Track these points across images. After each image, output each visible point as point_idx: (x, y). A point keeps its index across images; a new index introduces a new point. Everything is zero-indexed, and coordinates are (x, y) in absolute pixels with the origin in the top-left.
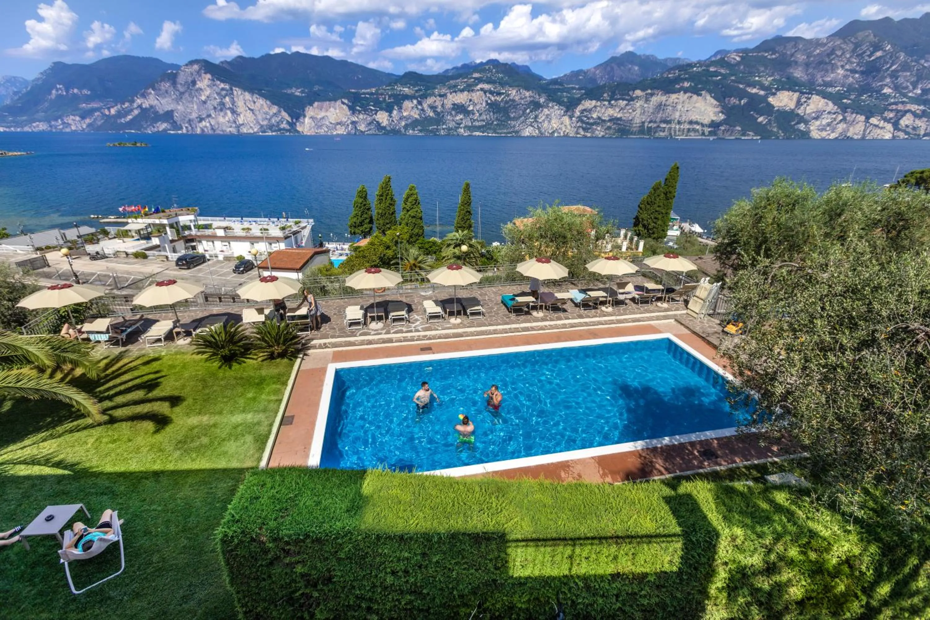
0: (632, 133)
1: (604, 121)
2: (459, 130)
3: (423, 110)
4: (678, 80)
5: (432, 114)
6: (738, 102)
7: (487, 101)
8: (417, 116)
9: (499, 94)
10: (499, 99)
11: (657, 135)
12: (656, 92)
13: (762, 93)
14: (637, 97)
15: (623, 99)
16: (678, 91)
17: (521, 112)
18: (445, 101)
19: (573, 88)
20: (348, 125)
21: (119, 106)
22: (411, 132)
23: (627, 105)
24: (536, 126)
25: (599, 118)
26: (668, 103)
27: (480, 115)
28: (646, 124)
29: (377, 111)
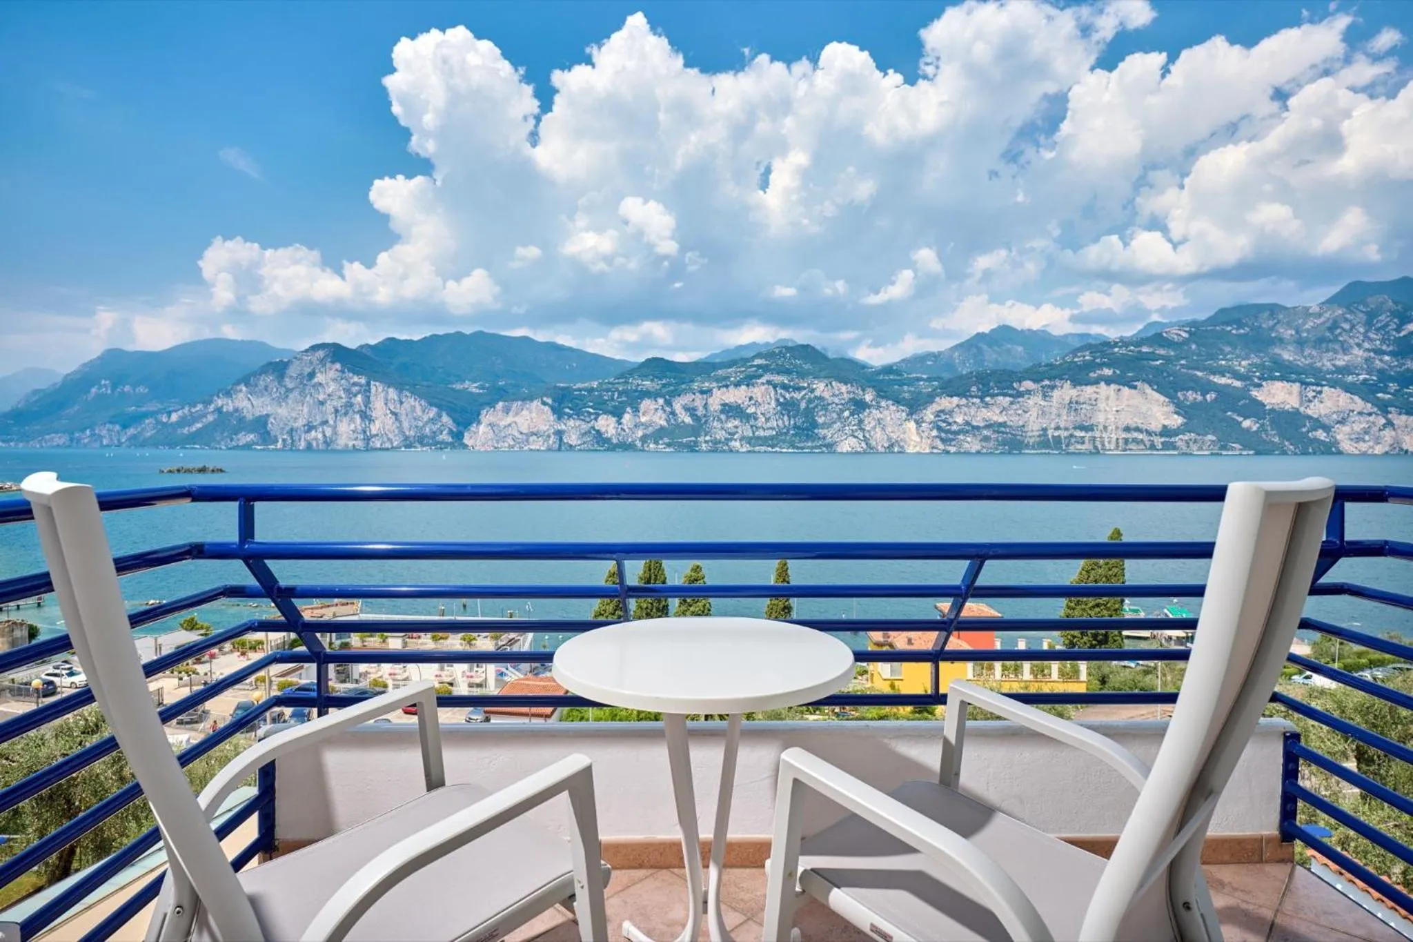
0: (1027, 446)
1: (978, 428)
2: (733, 443)
3: (673, 413)
4: (1091, 366)
5: (688, 420)
6: (1200, 398)
7: (777, 400)
8: (664, 423)
9: (799, 389)
10: (797, 395)
11: (1072, 449)
12: (1058, 383)
13: (1238, 384)
14: (1029, 392)
15: (1005, 395)
16: (1096, 382)
17: (835, 415)
18: (710, 401)
19: (918, 379)
20: (549, 436)
21: (186, 410)
22: (652, 446)
23: (1012, 403)
24: (861, 437)
25: (967, 423)
26: (1082, 400)
27: (768, 420)
28: (1050, 433)
29: (598, 415)
